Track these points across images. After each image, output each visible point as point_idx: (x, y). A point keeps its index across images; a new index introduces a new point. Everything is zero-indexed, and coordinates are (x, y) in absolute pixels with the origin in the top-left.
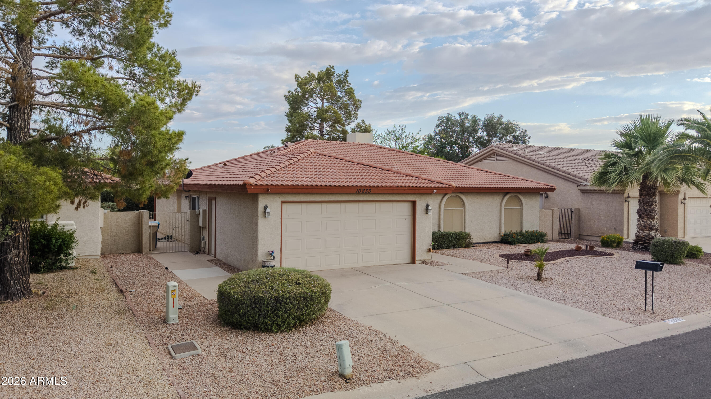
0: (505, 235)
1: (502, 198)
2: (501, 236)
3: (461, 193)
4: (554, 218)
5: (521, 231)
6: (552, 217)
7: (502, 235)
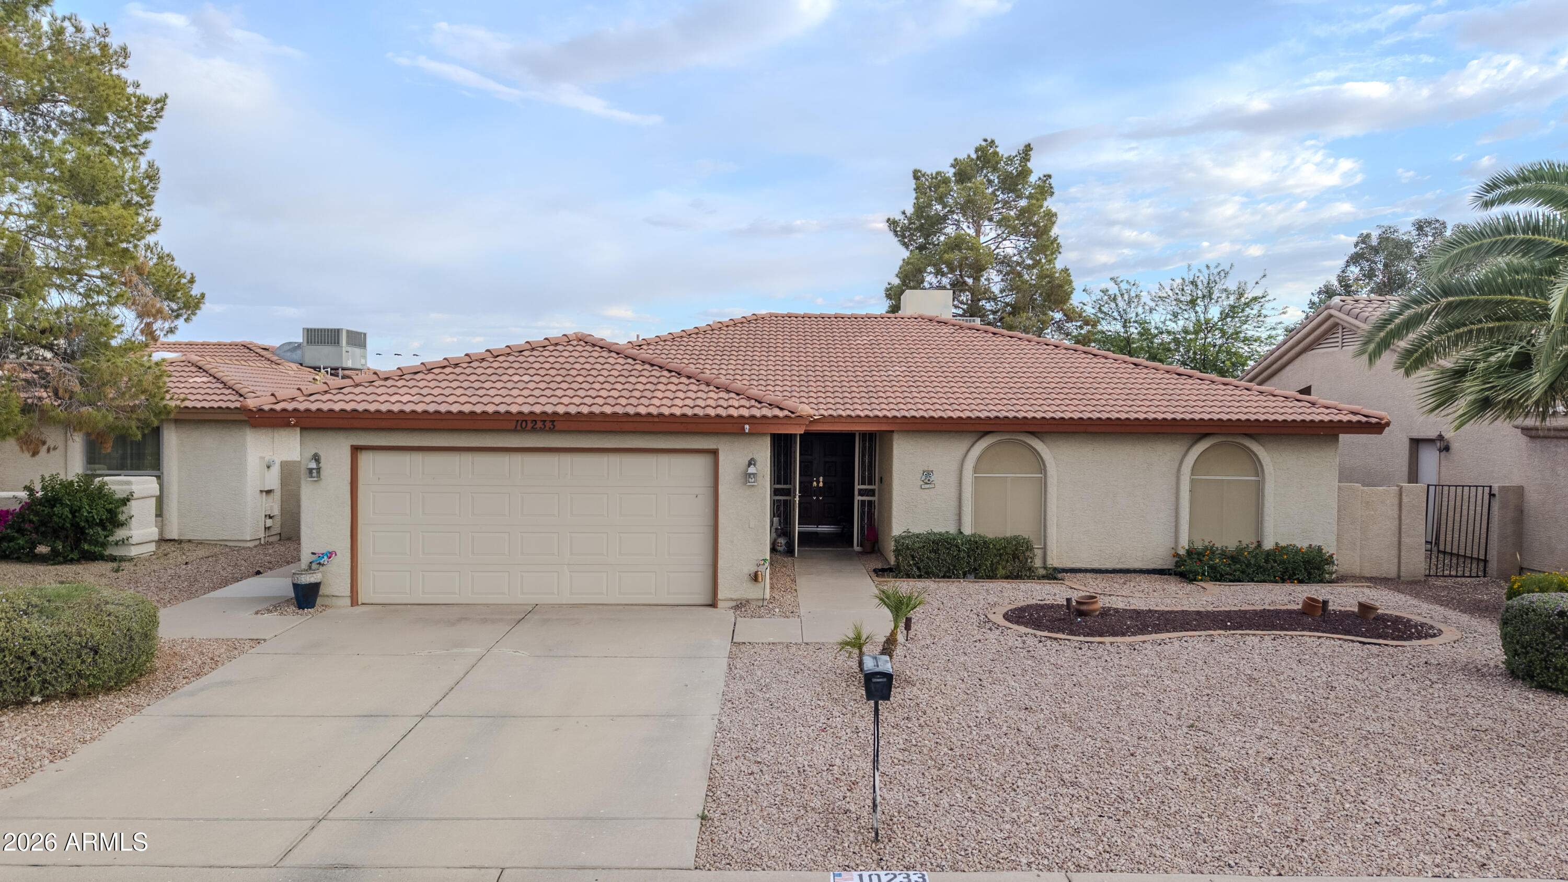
0: (1189, 552)
1: (1184, 449)
2: (1176, 555)
3: (1033, 433)
4: (1404, 513)
5: (1259, 544)
6: (1396, 508)
7: (1182, 552)
